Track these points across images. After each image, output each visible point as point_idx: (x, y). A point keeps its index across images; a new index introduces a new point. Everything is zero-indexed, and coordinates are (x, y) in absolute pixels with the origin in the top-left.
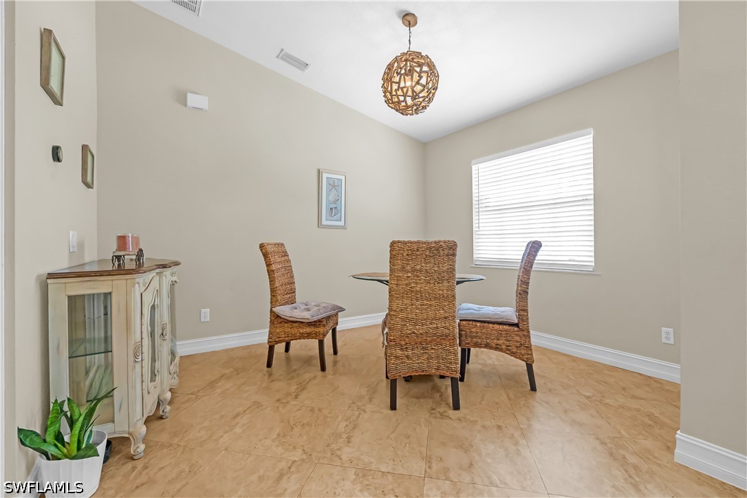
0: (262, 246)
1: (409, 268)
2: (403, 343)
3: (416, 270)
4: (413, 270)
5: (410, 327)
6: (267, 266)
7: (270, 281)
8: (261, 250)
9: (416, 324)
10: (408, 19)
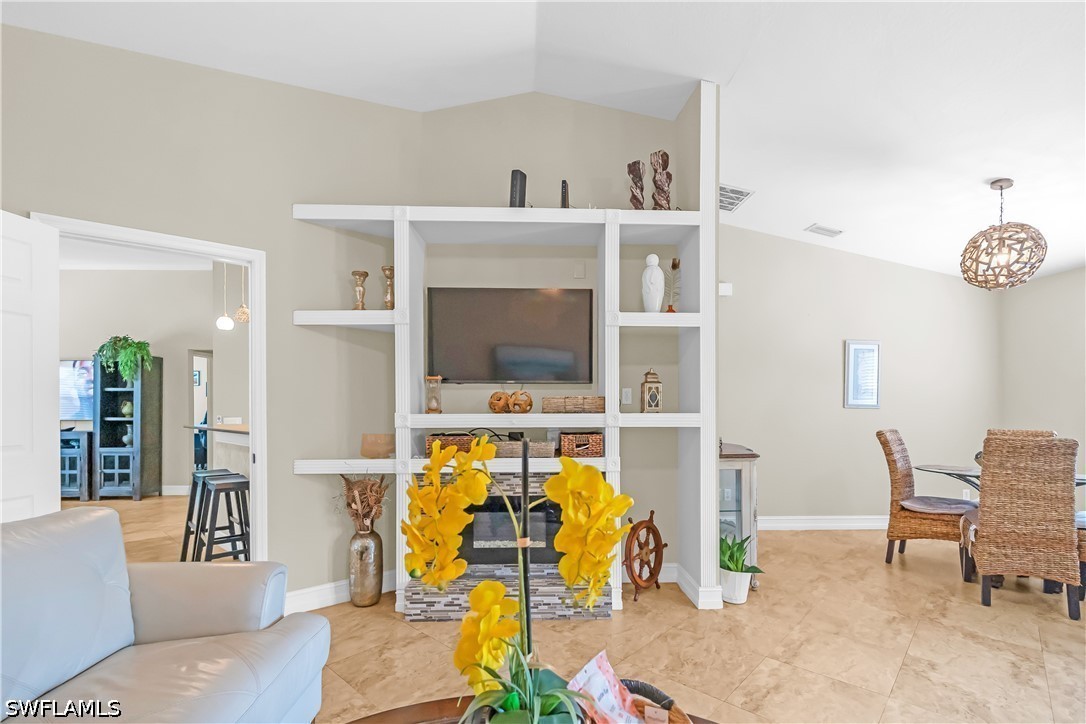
0: (880, 435)
1: (1009, 465)
2: (1000, 541)
3: (1019, 468)
4: (1014, 468)
5: (1008, 526)
6: (887, 455)
7: (890, 472)
8: (880, 439)
9: (1017, 523)
10: (1000, 184)
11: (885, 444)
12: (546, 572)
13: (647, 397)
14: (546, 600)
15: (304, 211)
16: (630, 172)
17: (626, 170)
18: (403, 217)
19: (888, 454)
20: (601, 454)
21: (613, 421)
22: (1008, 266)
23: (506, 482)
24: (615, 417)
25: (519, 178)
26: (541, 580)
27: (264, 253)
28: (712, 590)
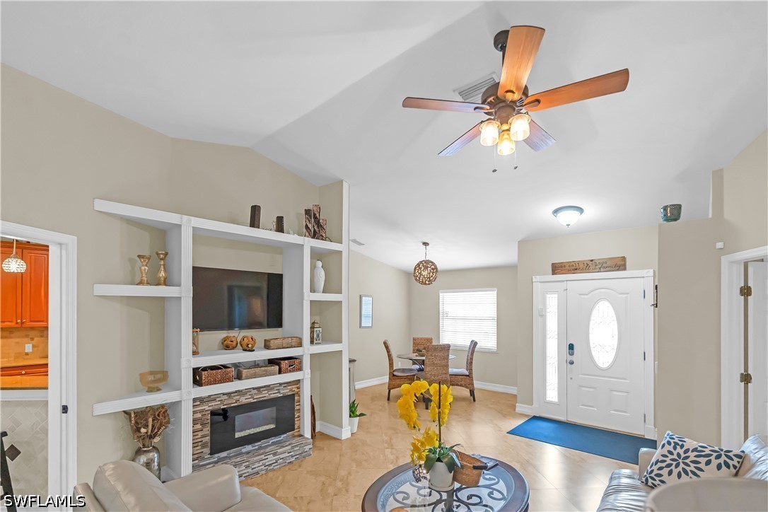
0: (384, 343)
10: (425, 244)
11: (387, 347)
12: (271, 442)
13: (315, 336)
14: (282, 456)
15: (101, 205)
16: (306, 214)
17: (304, 213)
18: (189, 224)
19: (388, 352)
20: (300, 369)
21: (306, 351)
22: (429, 278)
23: (249, 393)
24: (308, 349)
25: (255, 210)
26: (273, 447)
27: (76, 238)
28: (347, 429)
